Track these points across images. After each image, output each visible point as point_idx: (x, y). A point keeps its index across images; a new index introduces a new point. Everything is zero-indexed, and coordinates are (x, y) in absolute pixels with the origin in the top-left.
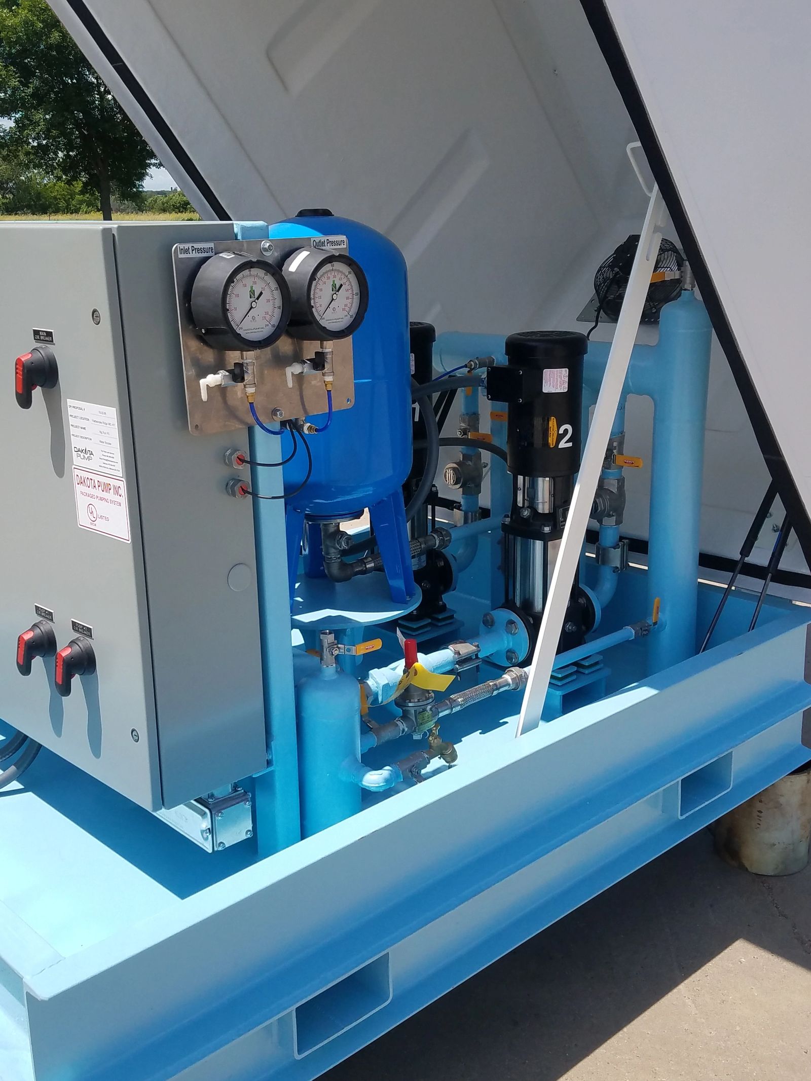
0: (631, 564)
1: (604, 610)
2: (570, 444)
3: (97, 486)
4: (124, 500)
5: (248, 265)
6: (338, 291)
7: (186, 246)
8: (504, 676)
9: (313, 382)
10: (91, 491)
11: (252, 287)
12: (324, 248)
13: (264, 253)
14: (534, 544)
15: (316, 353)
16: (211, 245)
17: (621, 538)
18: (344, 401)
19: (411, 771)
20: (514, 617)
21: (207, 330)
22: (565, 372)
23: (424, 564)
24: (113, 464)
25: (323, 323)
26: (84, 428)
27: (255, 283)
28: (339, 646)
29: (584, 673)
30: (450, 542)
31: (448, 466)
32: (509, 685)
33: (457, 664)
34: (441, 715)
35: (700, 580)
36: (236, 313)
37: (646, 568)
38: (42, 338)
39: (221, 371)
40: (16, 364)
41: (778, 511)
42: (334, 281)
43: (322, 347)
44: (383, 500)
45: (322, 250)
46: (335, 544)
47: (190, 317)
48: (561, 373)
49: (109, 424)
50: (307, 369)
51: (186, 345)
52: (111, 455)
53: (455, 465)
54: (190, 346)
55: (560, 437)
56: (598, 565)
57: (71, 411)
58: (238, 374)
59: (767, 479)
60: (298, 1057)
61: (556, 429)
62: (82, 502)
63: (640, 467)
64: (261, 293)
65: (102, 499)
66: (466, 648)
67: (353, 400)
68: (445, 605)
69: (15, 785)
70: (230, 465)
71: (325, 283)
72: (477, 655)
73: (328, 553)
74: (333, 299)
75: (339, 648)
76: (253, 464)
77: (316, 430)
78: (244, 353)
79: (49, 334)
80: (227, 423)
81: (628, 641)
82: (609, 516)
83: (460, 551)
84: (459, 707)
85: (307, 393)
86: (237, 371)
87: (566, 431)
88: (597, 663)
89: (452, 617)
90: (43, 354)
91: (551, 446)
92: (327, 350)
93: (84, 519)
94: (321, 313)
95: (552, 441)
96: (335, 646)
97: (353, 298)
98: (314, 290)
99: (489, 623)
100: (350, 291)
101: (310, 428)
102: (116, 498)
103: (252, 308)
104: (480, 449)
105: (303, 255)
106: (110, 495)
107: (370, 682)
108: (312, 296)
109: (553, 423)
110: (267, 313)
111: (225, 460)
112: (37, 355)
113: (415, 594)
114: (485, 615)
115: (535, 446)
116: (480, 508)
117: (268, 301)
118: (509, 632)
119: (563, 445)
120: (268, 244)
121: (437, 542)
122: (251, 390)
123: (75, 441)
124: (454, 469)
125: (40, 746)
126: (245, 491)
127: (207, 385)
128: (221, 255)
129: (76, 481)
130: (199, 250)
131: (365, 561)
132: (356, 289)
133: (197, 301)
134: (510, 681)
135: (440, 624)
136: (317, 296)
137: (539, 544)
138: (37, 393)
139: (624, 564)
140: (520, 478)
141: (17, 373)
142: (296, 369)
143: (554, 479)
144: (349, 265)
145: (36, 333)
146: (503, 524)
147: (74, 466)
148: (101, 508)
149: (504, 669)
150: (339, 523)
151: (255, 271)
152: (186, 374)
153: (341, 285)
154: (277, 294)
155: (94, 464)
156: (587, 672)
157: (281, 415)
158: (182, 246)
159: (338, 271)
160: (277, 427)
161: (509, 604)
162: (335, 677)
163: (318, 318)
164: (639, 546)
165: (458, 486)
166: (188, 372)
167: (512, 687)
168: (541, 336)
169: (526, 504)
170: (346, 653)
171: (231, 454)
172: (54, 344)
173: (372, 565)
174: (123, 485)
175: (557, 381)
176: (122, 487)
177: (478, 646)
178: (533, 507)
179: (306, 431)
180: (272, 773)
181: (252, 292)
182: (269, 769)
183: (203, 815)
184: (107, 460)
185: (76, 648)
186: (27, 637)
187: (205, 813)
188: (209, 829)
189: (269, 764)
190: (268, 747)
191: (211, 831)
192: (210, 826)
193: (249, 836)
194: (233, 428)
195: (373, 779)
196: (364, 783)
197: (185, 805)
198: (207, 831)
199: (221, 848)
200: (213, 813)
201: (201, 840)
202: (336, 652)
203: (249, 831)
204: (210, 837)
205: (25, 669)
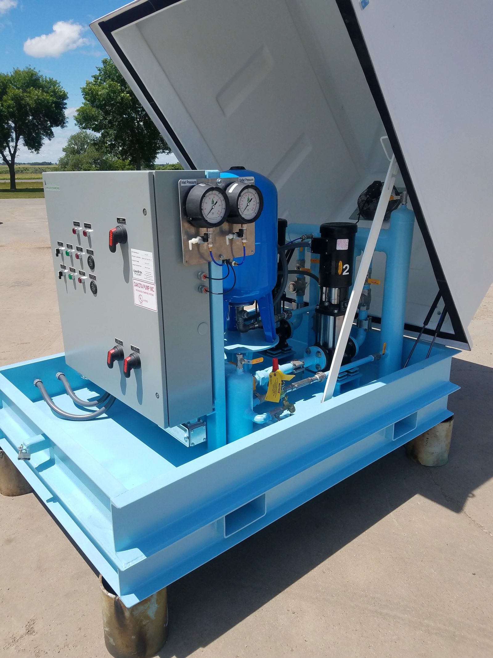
0: (372, 328)
1: (360, 348)
2: (348, 273)
3: (143, 287)
4: (155, 293)
5: (212, 189)
6: (250, 202)
7: (185, 180)
8: (315, 376)
9: (237, 243)
10: (140, 289)
11: (213, 199)
12: (244, 182)
13: (218, 184)
14: (330, 317)
15: (240, 230)
16: (195, 180)
17: (368, 316)
18: (250, 252)
19: (275, 416)
20: (320, 350)
21: (193, 219)
22: (346, 241)
23: (279, 326)
24: (150, 277)
25: (243, 216)
26: (138, 262)
27: (214, 197)
28: (245, 360)
29: (350, 376)
30: (291, 316)
31: (290, 283)
32: (318, 379)
33: (294, 370)
34: (288, 392)
35: (404, 336)
36: (205, 212)
37: (380, 330)
38: (121, 221)
39: (198, 237)
40: (110, 233)
41: (441, 305)
42: (248, 197)
43: (242, 227)
44: (263, 297)
45: (244, 183)
46: (241, 316)
47: (185, 212)
48: (345, 241)
49: (149, 260)
50: (235, 237)
51: (183, 226)
52: (150, 274)
53: (294, 283)
54: (185, 226)
55: (343, 270)
56: (357, 328)
57: (132, 254)
58: (205, 238)
59: (437, 289)
60: (226, 537)
61: (342, 266)
62: (136, 294)
63: (379, 284)
64: (217, 202)
65: (145, 293)
66: (298, 363)
67: (254, 251)
68: (287, 344)
69: (105, 416)
70: (200, 279)
71: (244, 198)
72: (303, 366)
73: (238, 320)
74: (248, 205)
76: (210, 278)
77: (238, 264)
78: (208, 229)
79: (124, 220)
80: (199, 260)
81: (371, 362)
82: (363, 306)
83: (295, 321)
84: (296, 389)
85: (234, 247)
86: (205, 237)
87: (346, 267)
88: (356, 371)
89: (290, 349)
90: (121, 228)
91: (339, 274)
92: (244, 228)
93: (137, 302)
94: (243, 211)
95: (340, 272)
96: (243, 360)
97: (256, 205)
98: (240, 201)
99: (308, 352)
100: (255, 202)
101: (235, 264)
102: (152, 292)
103: (212, 208)
104: (305, 276)
105: (236, 185)
106: (149, 291)
107: (256, 376)
108: (239, 204)
109: (340, 263)
110: (219, 211)
111: (198, 277)
112: (119, 229)
113: (276, 339)
114: (307, 349)
115: (332, 274)
116: (304, 302)
117: (220, 205)
118: (317, 356)
119: (345, 273)
120: (220, 180)
121: (286, 316)
122: (211, 246)
123: (134, 268)
125: (115, 399)
126: (206, 291)
127: (192, 243)
128: (199, 185)
129: (134, 284)
130: (190, 182)
131: (254, 324)
132: (258, 201)
133: (189, 205)
134: (318, 378)
135: (285, 352)
136: (241, 203)
137: (332, 318)
138: (118, 246)
139: (370, 328)
140: (324, 288)
141: (110, 237)
142: (230, 236)
143: (340, 289)
144: (255, 190)
145: (118, 219)
146: (316, 309)
147: (133, 278)
148: (145, 297)
149: (315, 373)
150: (244, 307)
151: (214, 192)
152: (183, 238)
153: (252, 199)
154: (224, 203)
155: (142, 277)
156: (352, 375)
157: (223, 257)
158: (183, 181)
159: (251, 192)
160: (221, 263)
161: (317, 344)
162: (243, 373)
163: (241, 214)
164: (377, 320)
165: (295, 292)
166: (183, 237)
167: (319, 380)
168: (336, 224)
169: (327, 300)
170: (248, 363)
171: (201, 274)
172: (126, 224)
173: (258, 325)
174: (154, 287)
175: (343, 245)
176: (154, 288)
177: (303, 362)
178: (329, 301)
179: (233, 265)
180: (214, 415)
181: (213, 202)
182: (214, 412)
183: (185, 431)
184: (148, 276)
185: (133, 357)
186: (112, 352)
187: (186, 430)
188: (188, 437)
189: (214, 410)
190: (213, 402)
191: (189, 438)
192: (188, 436)
193: (205, 441)
194: (202, 263)
195: (259, 418)
196: (255, 420)
197: (177, 426)
198: (187, 438)
199: (192, 446)
200: (190, 430)
201: (184, 441)
202: (243, 363)
203: (205, 438)
204: (188, 440)
205: (111, 365)
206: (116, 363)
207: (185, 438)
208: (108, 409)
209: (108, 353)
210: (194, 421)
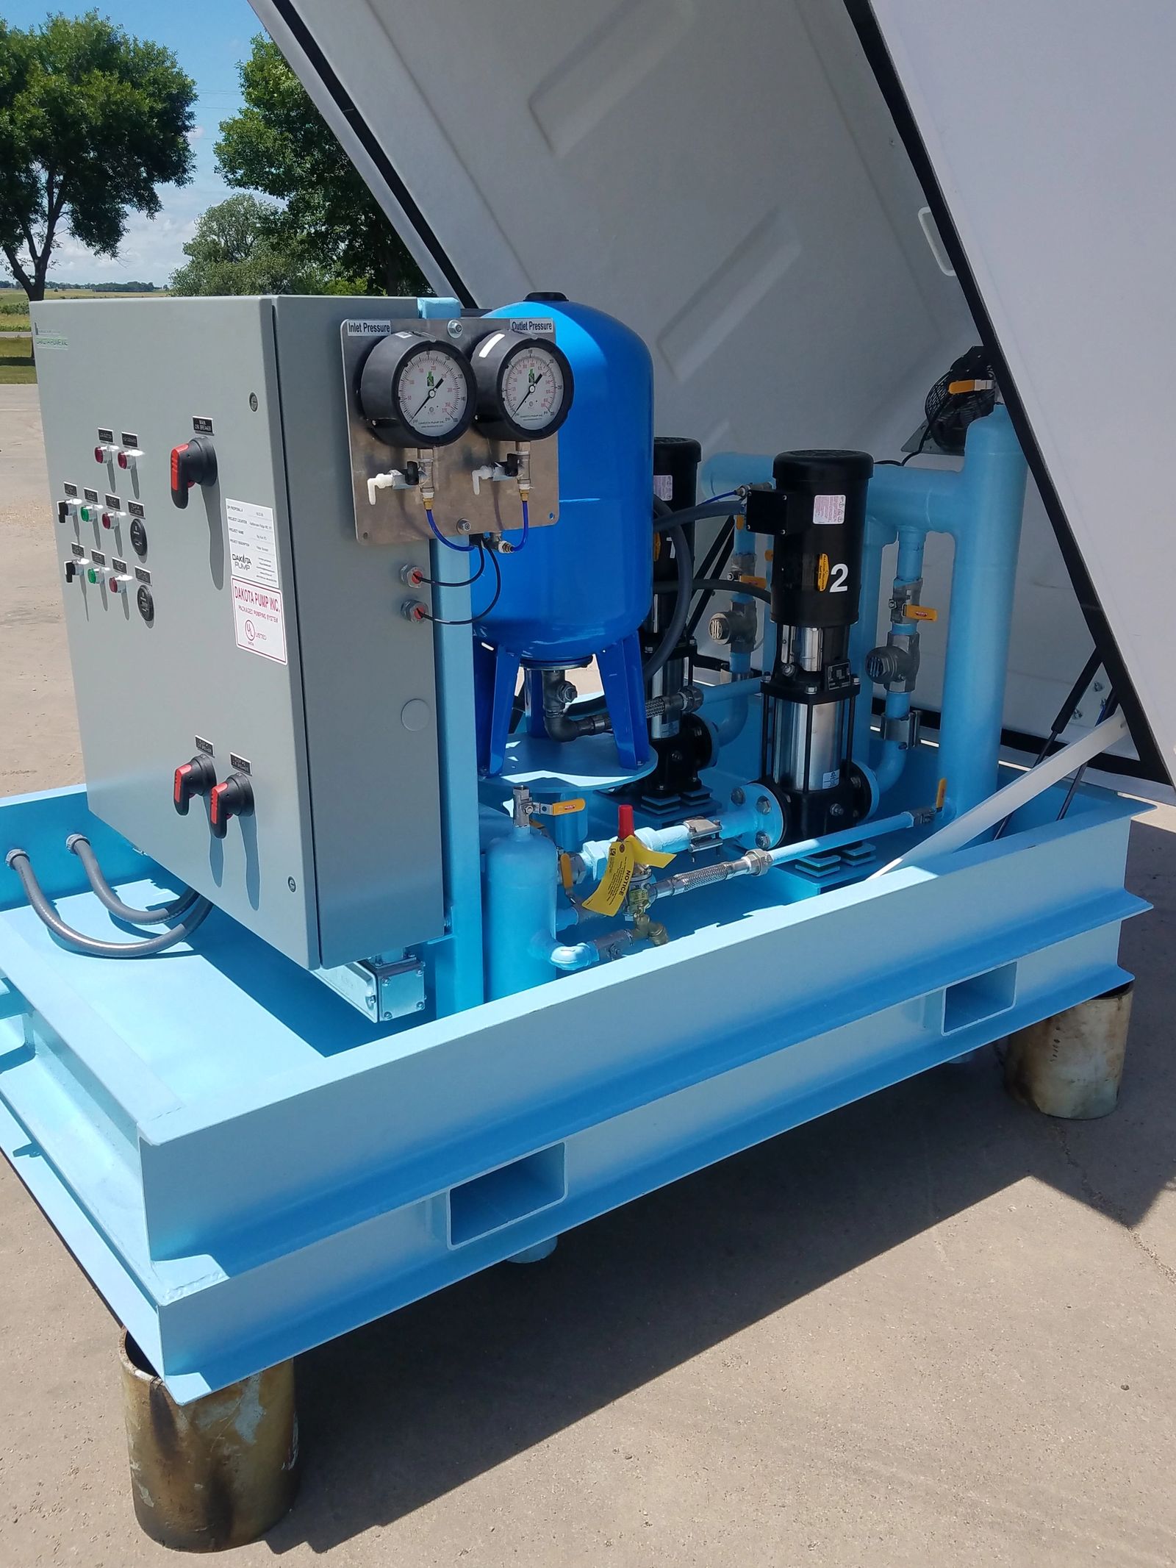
0: (923, 741)
2: (845, 588)
3: (254, 600)
4: (280, 615)
5: (425, 347)
6: (536, 382)
7: (357, 322)
8: (743, 858)
9: (509, 492)
10: (248, 605)
11: (430, 373)
12: (523, 331)
13: (451, 334)
14: (798, 707)
15: (509, 455)
16: (388, 323)
17: (912, 709)
18: (545, 514)
19: (609, 951)
20: (768, 793)
21: (378, 422)
22: (841, 499)
23: (677, 732)
24: (269, 573)
25: (516, 420)
26: (242, 533)
27: (434, 368)
28: (534, 803)
29: (849, 865)
30: (701, 704)
31: (713, 617)
32: (748, 868)
33: (692, 843)
34: (660, 896)
35: (1000, 762)
36: (410, 404)
37: (937, 745)
38: (202, 427)
39: (393, 471)
40: (172, 456)
42: (531, 370)
43: (517, 449)
44: (612, 645)
45: (521, 333)
46: (556, 696)
47: (360, 406)
48: (836, 500)
49: (266, 527)
50: (498, 473)
51: (354, 439)
52: (268, 563)
53: (723, 616)
54: (360, 440)
55: (832, 579)
56: (882, 739)
57: (229, 513)
58: (412, 475)
60: (451, 1248)
61: (827, 569)
62: (240, 618)
63: (934, 619)
64: (441, 381)
65: (258, 614)
66: (704, 826)
67: (557, 516)
68: (699, 782)
69: (183, 946)
70: (405, 583)
71: (520, 372)
72: (717, 834)
73: (548, 707)
74: (530, 392)
75: (534, 806)
76: (435, 584)
77: (512, 549)
78: (421, 450)
79: (209, 423)
80: (401, 533)
81: (904, 830)
82: (897, 680)
83: (726, 720)
84: (683, 889)
85: (502, 503)
86: (411, 472)
87: (839, 572)
88: (868, 855)
89: (707, 796)
90: (201, 446)
91: (821, 590)
92: (523, 453)
93: (242, 639)
94: (515, 407)
95: (822, 583)
96: (530, 804)
97: (555, 392)
98: (507, 380)
99: (739, 800)
100: (551, 384)
101: (505, 546)
102: (274, 613)
103: (429, 397)
104: (754, 597)
105: (498, 337)
106: (267, 610)
107: (584, 855)
108: (504, 387)
109: (824, 561)
110: (448, 404)
111: (400, 576)
112: (195, 448)
113: (648, 760)
114: (735, 791)
115: (805, 590)
116: (752, 669)
117: (450, 390)
118: (760, 810)
119: (835, 589)
120: (456, 324)
121: (686, 703)
122: (428, 495)
123: (234, 549)
124: (721, 620)
125: (212, 904)
126: (422, 615)
127: (376, 486)
128: (396, 334)
129: (235, 593)
130: (373, 328)
131: (594, 719)
132: (559, 381)
133: (368, 387)
134: (749, 864)
135: (691, 804)
136: (510, 386)
137: (803, 708)
138: (195, 491)
139: (914, 741)
140: (786, 628)
141: (172, 467)
142: (485, 473)
143: (823, 630)
144: (550, 353)
145: (196, 421)
146: (763, 684)
147: (232, 577)
148: (259, 625)
149: (744, 851)
150: (564, 671)
151: (433, 354)
152: (354, 473)
153: (540, 376)
154: (462, 383)
155: (251, 574)
156: (852, 863)
157: (467, 527)
158: (352, 322)
159: (538, 358)
160: (466, 543)
161: (765, 780)
162: (529, 838)
163: (510, 413)
164: (931, 720)
165: (726, 641)
166: (357, 471)
167: (752, 871)
168: (814, 455)
169: (791, 660)
170: (542, 812)
171: (407, 570)
172: (213, 435)
173: (603, 724)
174: (279, 597)
175: (832, 510)
176: (279, 601)
177: (719, 824)
178: (798, 664)
179: (501, 550)
180: (451, 942)
181: (431, 379)
182: (448, 937)
183: (368, 980)
184: (264, 569)
185: (233, 785)
186: (183, 771)
187: (371, 979)
188: (374, 996)
189: (447, 930)
190: (447, 911)
191: (376, 998)
192: (375, 994)
193: (420, 1009)
194: (409, 540)
195: (564, 955)
196: (553, 959)
197: (347, 966)
198: (373, 998)
199: (386, 1019)
200: (379, 978)
201: (366, 1008)
202: (530, 811)
203: (422, 1003)
204: (375, 1005)
205: (183, 807)
206: (197, 801)
207: (367, 999)
208: (193, 931)
209: (176, 775)
210: (391, 955)
